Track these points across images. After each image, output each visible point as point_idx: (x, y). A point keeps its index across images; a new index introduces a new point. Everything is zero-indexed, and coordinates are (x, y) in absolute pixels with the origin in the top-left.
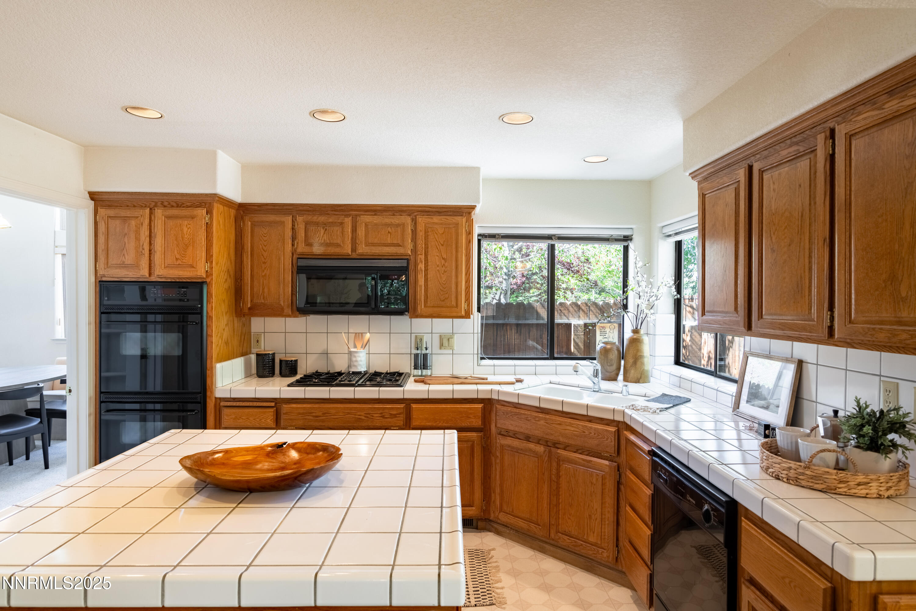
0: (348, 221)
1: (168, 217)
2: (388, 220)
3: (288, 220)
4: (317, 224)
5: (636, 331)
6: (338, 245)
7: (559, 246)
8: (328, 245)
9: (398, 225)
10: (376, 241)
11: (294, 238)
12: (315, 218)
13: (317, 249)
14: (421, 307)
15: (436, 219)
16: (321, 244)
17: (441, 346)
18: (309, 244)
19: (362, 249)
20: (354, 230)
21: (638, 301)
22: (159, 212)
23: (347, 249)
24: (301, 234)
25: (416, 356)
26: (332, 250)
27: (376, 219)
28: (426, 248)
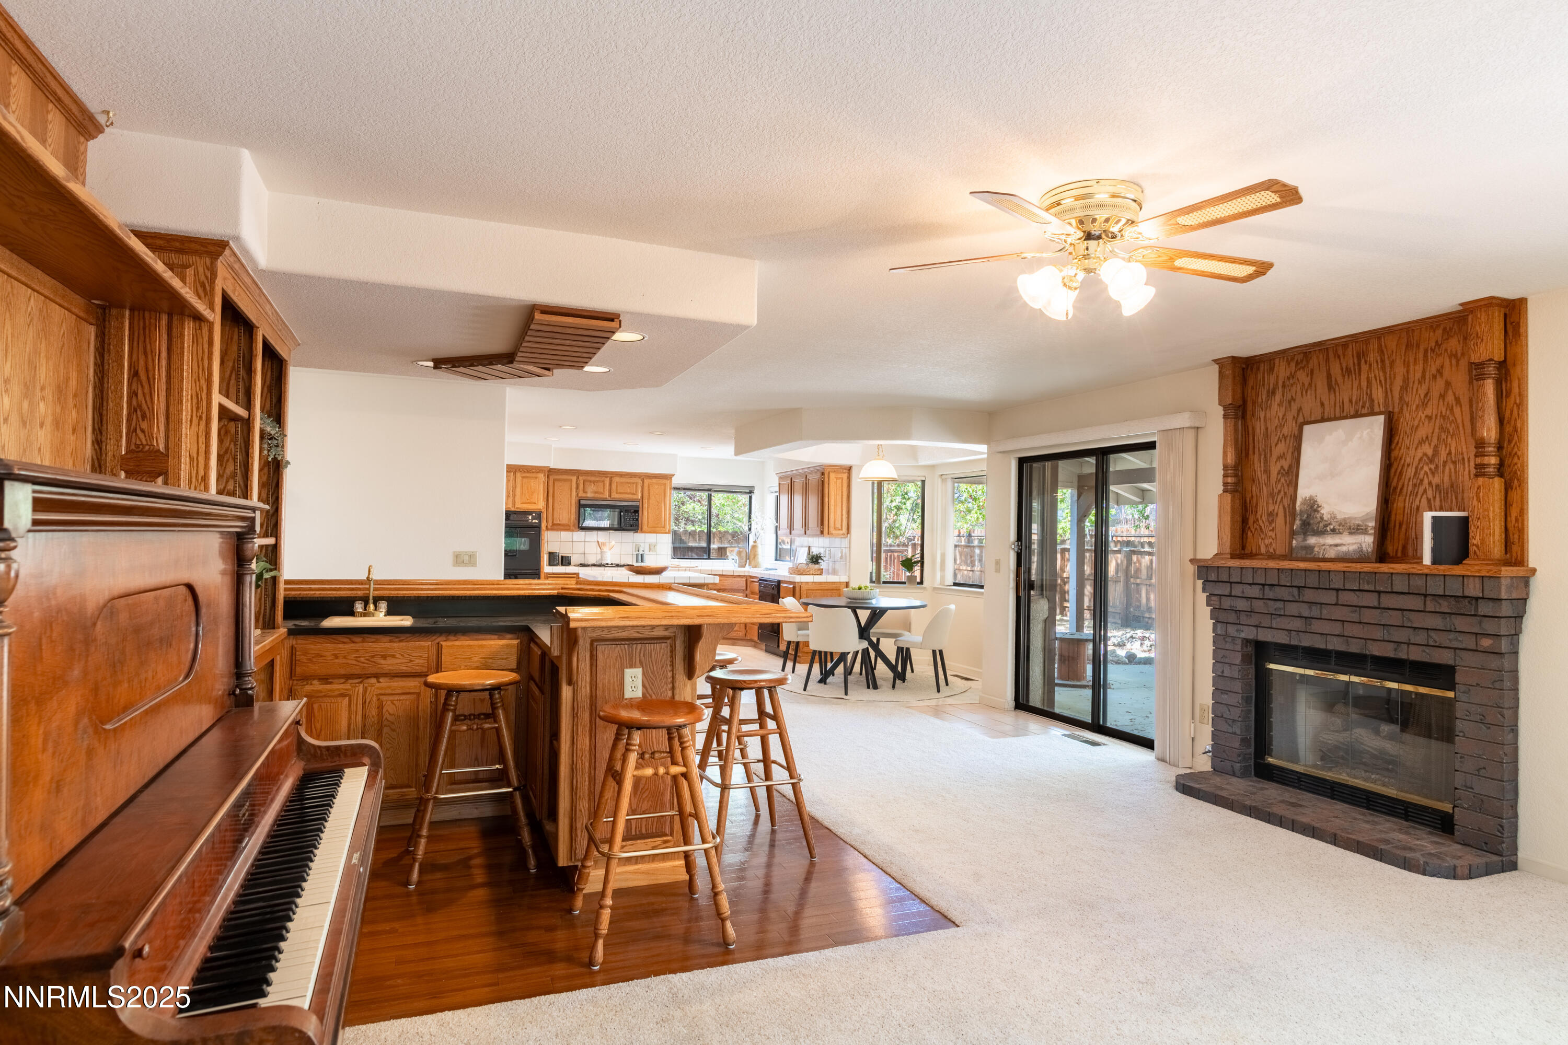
0: (607, 480)
1: (523, 477)
2: (628, 480)
3: (574, 478)
4: (590, 481)
5: (755, 542)
6: (601, 493)
7: (713, 494)
8: (595, 493)
9: (633, 483)
10: (622, 491)
11: (577, 488)
12: (589, 478)
13: (590, 495)
14: (645, 527)
15: (654, 481)
16: (592, 493)
17: (650, 550)
18: (585, 492)
19: (615, 495)
20: (610, 484)
21: (756, 526)
22: (518, 475)
23: (607, 495)
24: (581, 486)
25: (637, 555)
26: (597, 496)
27: (622, 480)
28: (649, 496)
